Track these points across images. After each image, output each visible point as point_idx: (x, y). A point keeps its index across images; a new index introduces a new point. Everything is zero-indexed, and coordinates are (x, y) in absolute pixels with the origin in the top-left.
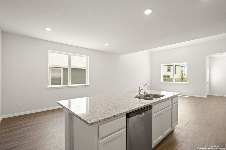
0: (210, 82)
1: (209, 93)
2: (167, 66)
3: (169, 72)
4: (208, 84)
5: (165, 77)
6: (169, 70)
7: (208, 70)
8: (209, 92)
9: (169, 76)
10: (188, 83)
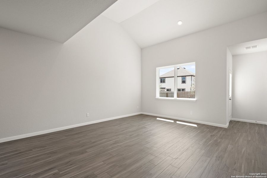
0: (233, 99)
1: (232, 117)
2: (182, 76)
3: (184, 84)
4: (230, 101)
5: (179, 90)
6: (184, 82)
7: (231, 75)
8: (233, 115)
9: (183, 90)
10: (196, 100)
